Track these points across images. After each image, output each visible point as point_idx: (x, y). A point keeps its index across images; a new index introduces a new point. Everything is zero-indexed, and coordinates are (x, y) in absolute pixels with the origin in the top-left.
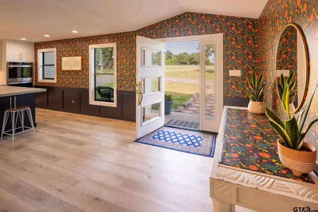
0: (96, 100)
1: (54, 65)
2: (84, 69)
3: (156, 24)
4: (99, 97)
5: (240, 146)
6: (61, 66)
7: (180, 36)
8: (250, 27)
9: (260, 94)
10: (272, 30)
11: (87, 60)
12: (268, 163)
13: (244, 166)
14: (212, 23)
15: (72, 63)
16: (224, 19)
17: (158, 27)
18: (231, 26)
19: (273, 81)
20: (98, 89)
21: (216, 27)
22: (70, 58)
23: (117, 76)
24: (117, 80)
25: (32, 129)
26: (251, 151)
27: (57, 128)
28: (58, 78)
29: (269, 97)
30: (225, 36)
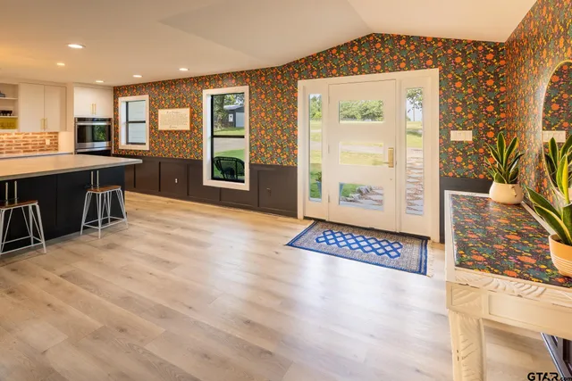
0: (213, 178)
1: (144, 122)
2: (194, 129)
3: (318, 54)
4: (218, 173)
5: (484, 246)
6: (157, 123)
7: (361, 74)
8: (490, 57)
9: (512, 170)
10: (535, 65)
11: (200, 113)
12: (534, 269)
13: (496, 271)
14: (418, 51)
15: (174, 119)
16: (440, 44)
17: (322, 58)
18: (455, 55)
19: (536, 151)
20: (216, 162)
21: (426, 58)
22: (170, 111)
23: (251, 140)
24: (250, 147)
25: (123, 220)
26: (504, 254)
27: (158, 221)
28: (151, 142)
29: (529, 177)
30: (444, 72)
